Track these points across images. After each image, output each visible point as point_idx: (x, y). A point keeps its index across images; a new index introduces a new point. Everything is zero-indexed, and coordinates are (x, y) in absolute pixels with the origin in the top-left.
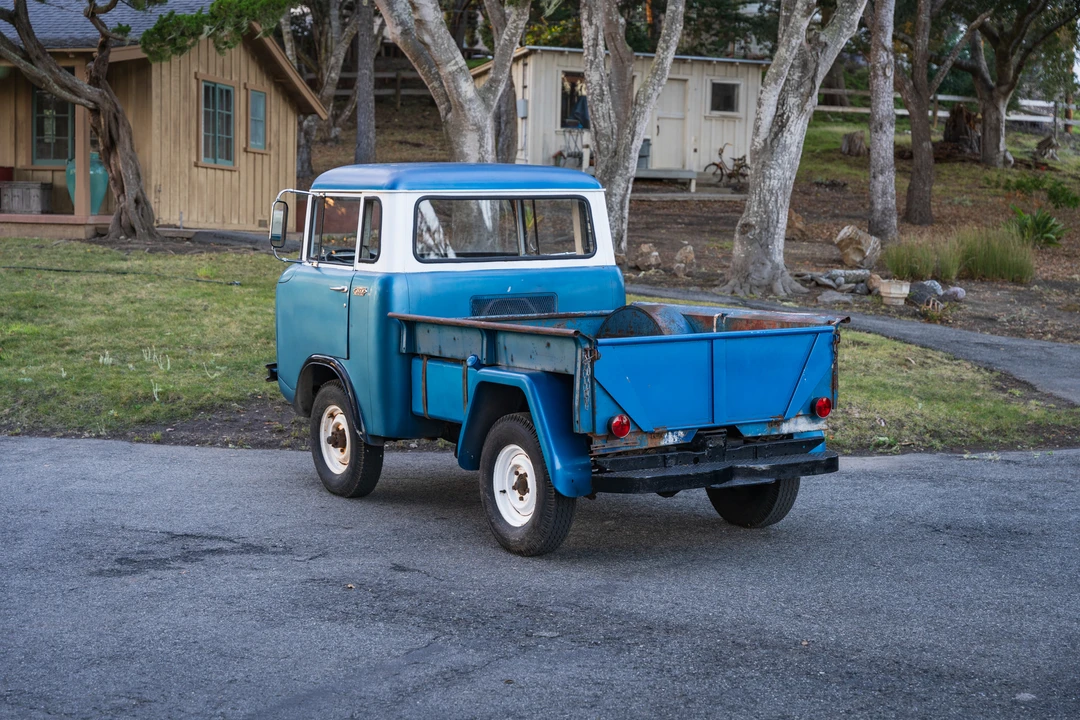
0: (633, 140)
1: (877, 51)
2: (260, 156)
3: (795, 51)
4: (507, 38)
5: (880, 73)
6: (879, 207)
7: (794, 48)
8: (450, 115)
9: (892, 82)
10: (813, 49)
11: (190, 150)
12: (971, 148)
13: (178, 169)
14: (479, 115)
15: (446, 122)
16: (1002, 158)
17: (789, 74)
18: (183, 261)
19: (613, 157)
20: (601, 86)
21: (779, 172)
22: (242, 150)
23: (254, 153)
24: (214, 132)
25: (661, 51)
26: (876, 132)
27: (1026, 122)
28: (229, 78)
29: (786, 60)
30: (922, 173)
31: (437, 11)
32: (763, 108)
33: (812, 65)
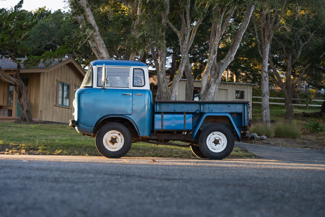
0: (172, 94)
1: (263, 73)
5: (264, 79)
6: (264, 120)
9: (268, 82)
10: (219, 65)
11: (54, 101)
13: (49, 107)
17: (211, 72)
19: (166, 99)
20: (164, 79)
24: (63, 97)
26: (263, 97)
28: (69, 82)
29: (209, 67)
30: (289, 113)
31: (107, 54)
32: (203, 82)
33: (218, 69)
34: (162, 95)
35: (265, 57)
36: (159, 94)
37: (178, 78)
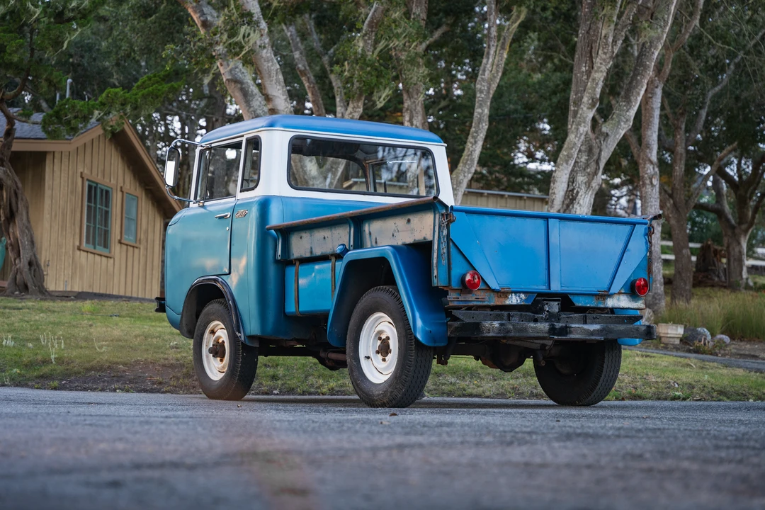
1: (645, 164)
2: (132, 248)
3: (583, 137)
5: (648, 182)
7: (581, 134)
9: (658, 190)
10: (597, 138)
11: (74, 235)
12: (718, 276)
13: (64, 250)
16: (744, 284)
17: (577, 157)
18: (70, 304)
22: (117, 241)
23: (127, 245)
24: (95, 223)
27: (761, 267)
28: (108, 181)
29: (575, 144)
30: (683, 275)
32: (557, 184)
33: (596, 151)
37: (466, 174)
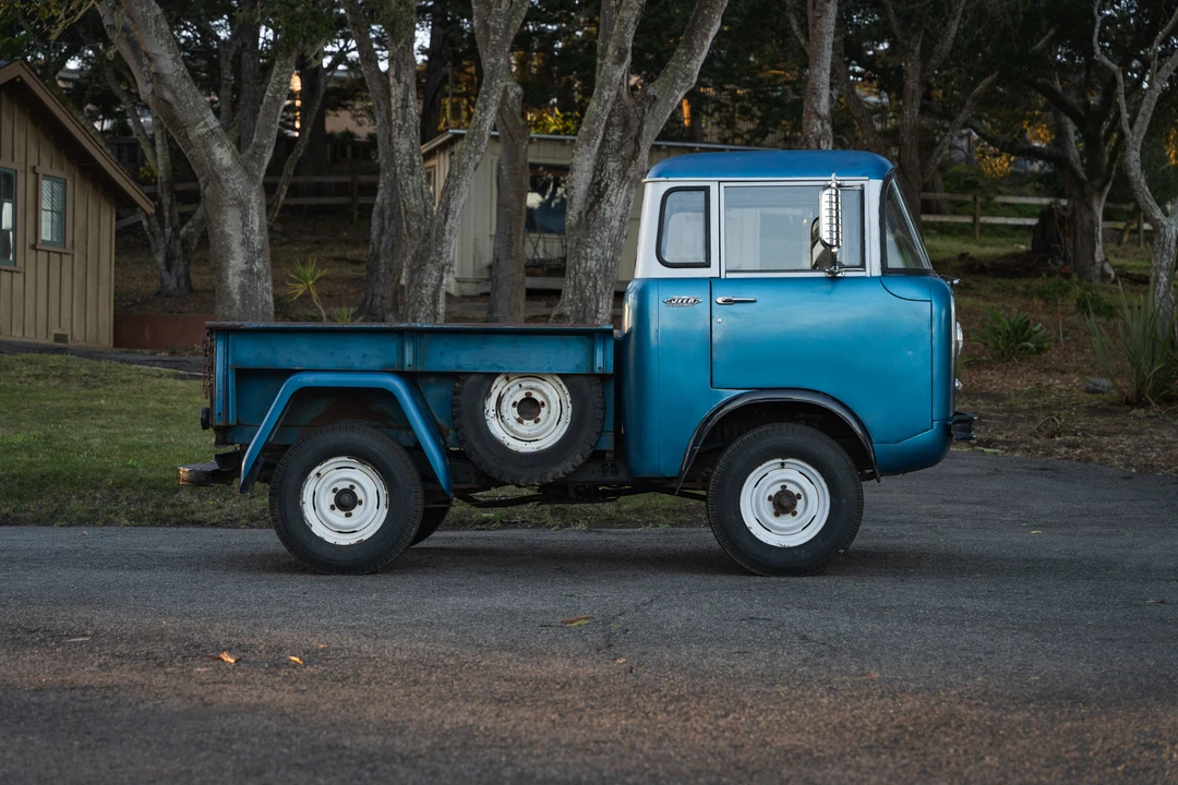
0: (446, 220)
1: (809, 119)
2: (58, 256)
3: (609, 107)
4: (270, 94)
5: (813, 145)
7: (606, 102)
8: (208, 189)
10: (640, 104)
12: (1065, 259)
14: (240, 187)
15: (204, 196)
16: (1098, 271)
17: (605, 134)
19: (424, 241)
20: (411, 156)
21: (597, 252)
22: (29, 247)
23: (49, 252)
25: (478, 112)
29: (599, 116)
31: (178, 62)
32: (576, 174)
33: (635, 124)
34: (408, 223)
35: (818, 54)
36: (386, 202)
37: (472, 156)
